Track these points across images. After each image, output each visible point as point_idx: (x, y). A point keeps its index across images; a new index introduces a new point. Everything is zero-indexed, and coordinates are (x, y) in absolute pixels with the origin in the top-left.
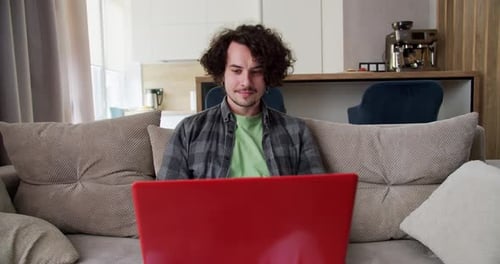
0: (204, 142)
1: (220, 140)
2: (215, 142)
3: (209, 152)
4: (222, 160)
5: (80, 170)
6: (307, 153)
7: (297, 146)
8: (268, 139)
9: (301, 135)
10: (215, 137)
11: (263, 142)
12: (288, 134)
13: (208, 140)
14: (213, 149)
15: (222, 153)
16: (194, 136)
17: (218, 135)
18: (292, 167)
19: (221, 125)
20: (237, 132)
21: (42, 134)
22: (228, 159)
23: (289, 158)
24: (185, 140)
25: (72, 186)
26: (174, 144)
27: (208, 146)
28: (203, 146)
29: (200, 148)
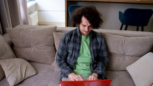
0: (72, 44)
1: (77, 43)
2: (75, 44)
3: (73, 47)
4: (77, 50)
5: (33, 44)
6: (102, 48)
7: (100, 46)
8: (91, 43)
9: (101, 42)
10: (75, 42)
11: (90, 45)
12: (97, 42)
13: (73, 43)
14: (75, 47)
15: (77, 48)
16: (69, 41)
17: (76, 41)
18: (97, 52)
19: (77, 38)
20: (82, 40)
21: (20, 33)
22: (79, 50)
23: (97, 50)
24: (66, 42)
25: (30, 49)
26: (63, 42)
27: (73, 45)
28: (72, 45)
29: (71, 45)
